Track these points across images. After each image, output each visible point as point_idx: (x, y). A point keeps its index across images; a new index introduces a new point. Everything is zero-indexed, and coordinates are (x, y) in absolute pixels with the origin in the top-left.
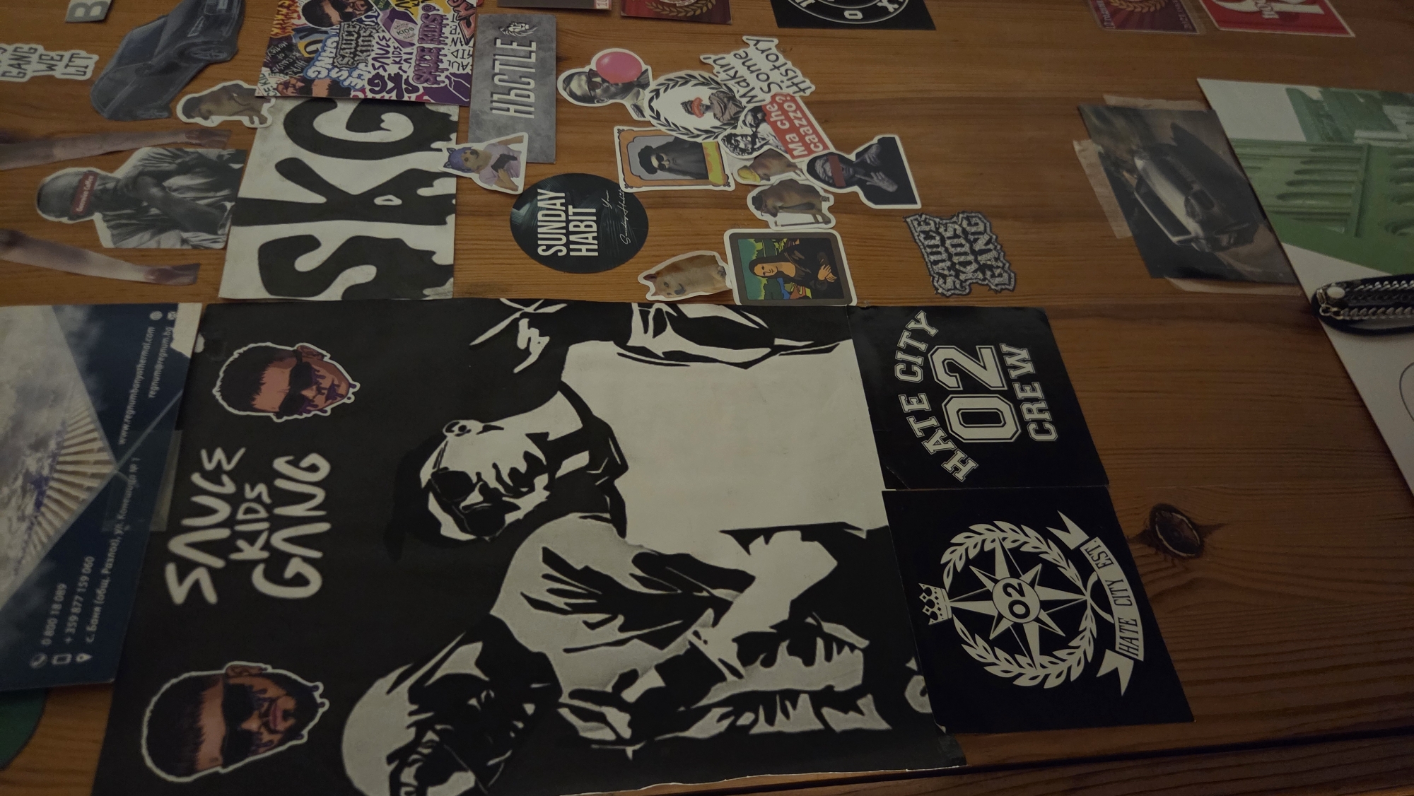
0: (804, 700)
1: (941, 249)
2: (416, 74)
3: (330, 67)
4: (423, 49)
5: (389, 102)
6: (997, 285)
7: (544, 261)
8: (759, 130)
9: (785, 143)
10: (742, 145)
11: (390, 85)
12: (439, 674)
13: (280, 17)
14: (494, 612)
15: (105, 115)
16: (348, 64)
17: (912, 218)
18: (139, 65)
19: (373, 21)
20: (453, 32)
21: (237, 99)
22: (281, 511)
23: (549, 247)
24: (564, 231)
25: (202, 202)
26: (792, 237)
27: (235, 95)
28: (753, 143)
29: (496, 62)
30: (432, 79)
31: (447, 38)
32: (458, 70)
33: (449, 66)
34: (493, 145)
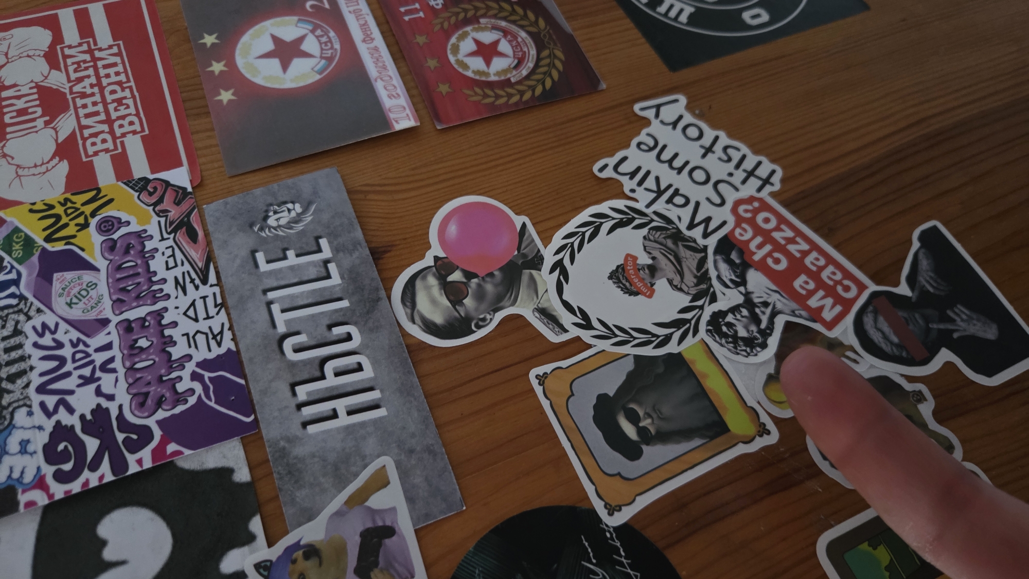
2: (135, 395)
4: (127, 327)
5: (103, 488)
8: (749, 287)
11: (92, 445)
19: (12, 296)
20: (171, 264)
29: (273, 307)
30: (168, 395)
31: (164, 281)
32: (210, 350)
33: (190, 346)
34: (338, 514)
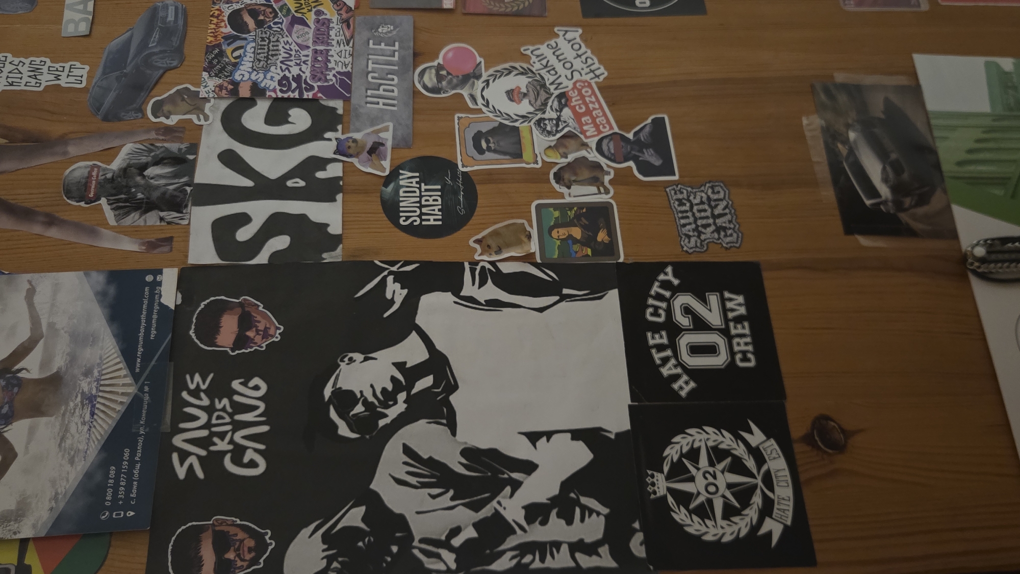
0: (565, 548)
1: (689, 214)
2: (312, 74)
3: (250, 70)
4: (316, 51)
5: (294, 99)
6: (727, 243)
7: (405, 229)
8: (562, 114)
9: (581, 125)
10: (549, 128)
11: (294, 85)
12: (339, 526)
13: (213, 26)
14: (372, 486)
15: (99, 117)
16: (263, 67)
17: (670, 188)
18: (117, 73)
19: (279, 28)
20: (338, 35)
21: (188, 100)
22: (238, 417)
23: (408, 218)
24: (418, 205)
25: (171, 187)
26: (580, 206)
27: (186, 97)
28: (557, 125)
29: (369, 61)
30: (323, 78)
31: (333, 40)
32: (342, 69)
33: (336, 65)
34: (368, 134)
